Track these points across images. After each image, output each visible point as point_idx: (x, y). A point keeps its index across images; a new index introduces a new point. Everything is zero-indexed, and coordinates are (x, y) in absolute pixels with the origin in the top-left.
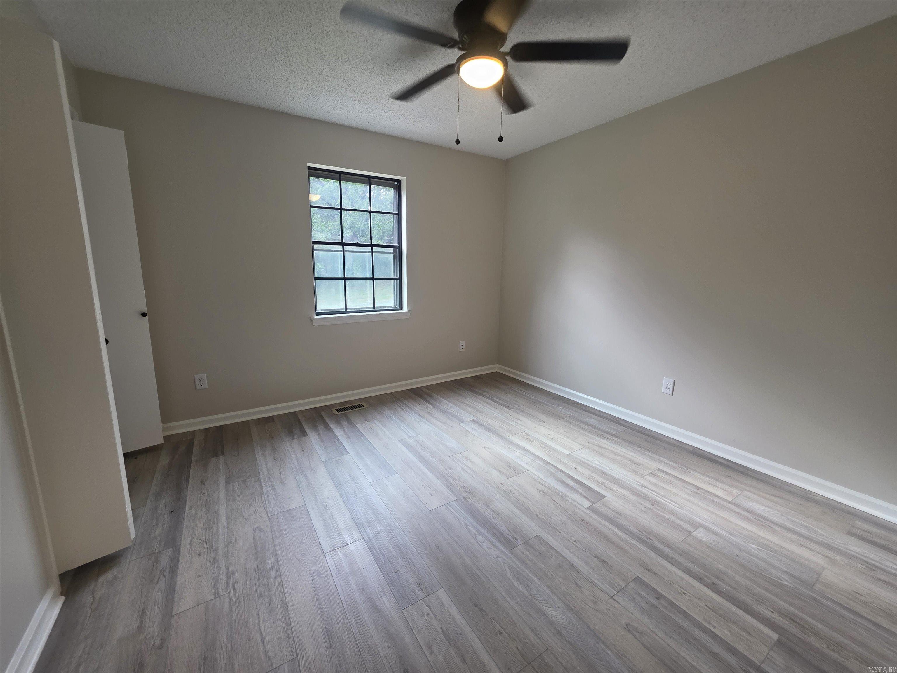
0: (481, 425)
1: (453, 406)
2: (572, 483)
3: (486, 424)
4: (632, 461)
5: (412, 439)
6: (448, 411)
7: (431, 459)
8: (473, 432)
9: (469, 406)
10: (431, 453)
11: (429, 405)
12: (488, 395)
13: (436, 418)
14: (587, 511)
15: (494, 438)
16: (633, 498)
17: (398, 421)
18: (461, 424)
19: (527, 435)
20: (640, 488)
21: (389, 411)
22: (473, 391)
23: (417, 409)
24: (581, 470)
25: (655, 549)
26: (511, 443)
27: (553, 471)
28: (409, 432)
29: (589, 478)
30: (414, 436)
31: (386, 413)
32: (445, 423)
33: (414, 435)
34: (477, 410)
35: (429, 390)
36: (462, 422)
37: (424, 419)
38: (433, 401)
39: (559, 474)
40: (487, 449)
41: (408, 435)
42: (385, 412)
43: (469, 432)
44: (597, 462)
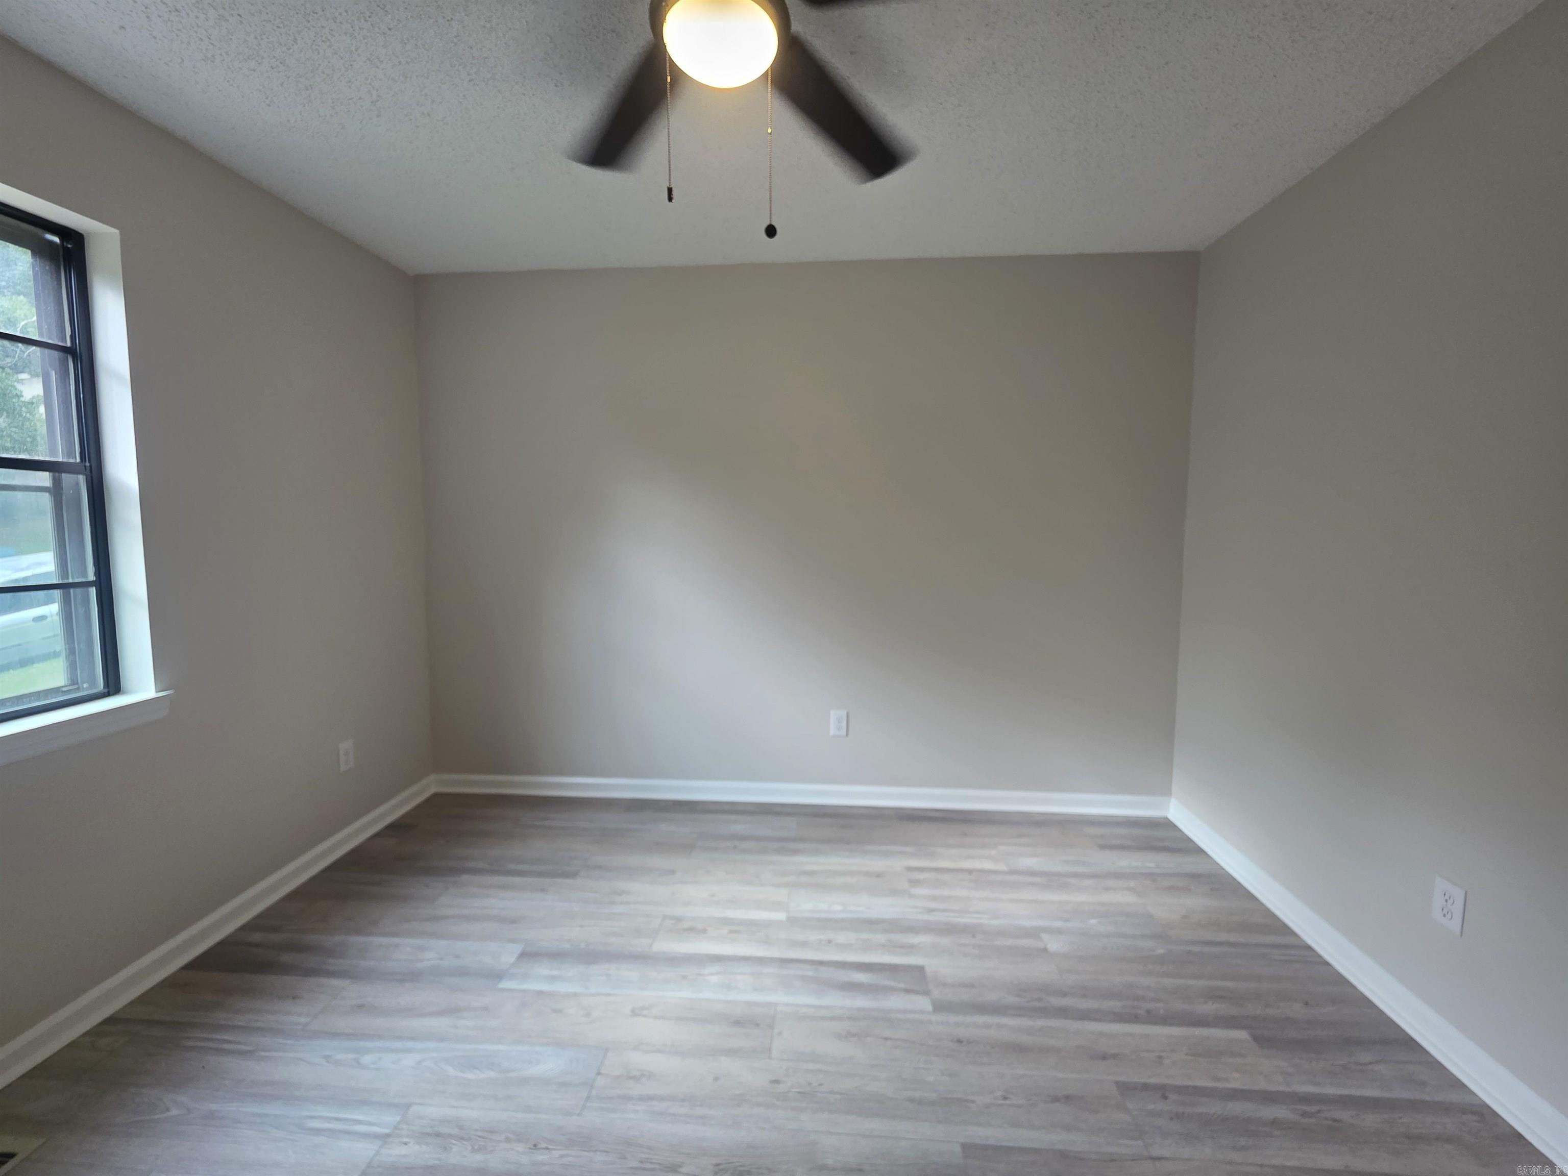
0: (557, 956)
1: (419, 942)
2: (861, 977)
3: (567, 946)
4: (867, 874)
5: (406, 1140)
6: (420, 965)
7: (541, 1157)
8: (561, 988)
9: (469, 919)
10: (519, 1141)
11: (336, 982)
12: (481, 865)
13: (410, 1012)
14: (939, 1017)
15: (629, 972)
16: (945, 941)
17: (274, 1109)
18: (502, 985)
19: (679, 919)
20: (926, 917)
21: (183, 1099)
22: (430, 871)
23: (303, 1020)
24: (841, 937)
25: (1063, 1013)
26: (673, 960)
27: (810, 973)
28: (359, 1122)
29: (867, 947)
30: (399, 1123)
31: (174, 1112)
32: (453, 1011)
33: (391, 1118)
34: (502, 920)
35: (276, 930)
36: (499, 976)
37: (380, 1037)
38: (331, 961)
39: (825, 973)
40: (645, 1012)
41: (367, 1136)
42: (168, 1110)
43: (551, 994)
44: (839, 908)
